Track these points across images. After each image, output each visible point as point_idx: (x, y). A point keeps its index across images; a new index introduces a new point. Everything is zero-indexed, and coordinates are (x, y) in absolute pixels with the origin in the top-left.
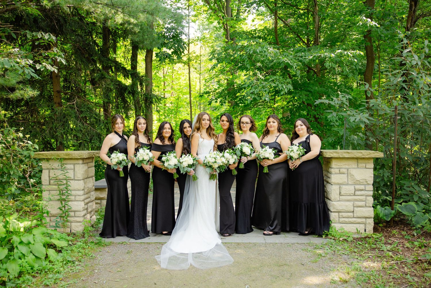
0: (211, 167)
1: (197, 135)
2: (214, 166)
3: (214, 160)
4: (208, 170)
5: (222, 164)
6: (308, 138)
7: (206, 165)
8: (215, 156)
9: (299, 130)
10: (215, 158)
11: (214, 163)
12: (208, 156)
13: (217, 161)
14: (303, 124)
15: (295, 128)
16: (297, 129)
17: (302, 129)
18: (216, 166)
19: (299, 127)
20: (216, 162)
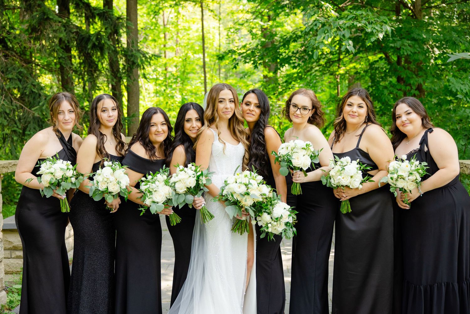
0: (236, 203)
1: (209, 132)
2: (243, 203)
3: (243, 189)
4: (231, 211)
5: (261, 200)
6: (424, 141)
7: (227, 200)
8: (246, 181)
9: (404, 125)
10: (246, 185)
11: (243, 195)
12: (231, 180)
13: (252, 192)
14: (411, 110)
15: (395, 120)
16: (398, 122)
17: (411, 122)
18: (247, 202)
19: (404, 118)
20: (248, 194)
